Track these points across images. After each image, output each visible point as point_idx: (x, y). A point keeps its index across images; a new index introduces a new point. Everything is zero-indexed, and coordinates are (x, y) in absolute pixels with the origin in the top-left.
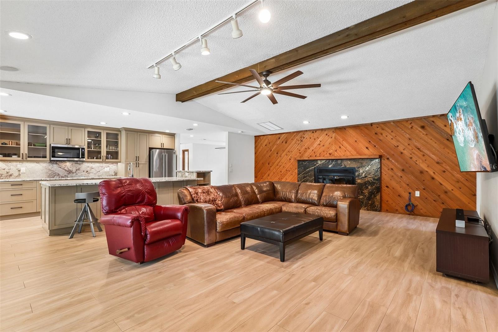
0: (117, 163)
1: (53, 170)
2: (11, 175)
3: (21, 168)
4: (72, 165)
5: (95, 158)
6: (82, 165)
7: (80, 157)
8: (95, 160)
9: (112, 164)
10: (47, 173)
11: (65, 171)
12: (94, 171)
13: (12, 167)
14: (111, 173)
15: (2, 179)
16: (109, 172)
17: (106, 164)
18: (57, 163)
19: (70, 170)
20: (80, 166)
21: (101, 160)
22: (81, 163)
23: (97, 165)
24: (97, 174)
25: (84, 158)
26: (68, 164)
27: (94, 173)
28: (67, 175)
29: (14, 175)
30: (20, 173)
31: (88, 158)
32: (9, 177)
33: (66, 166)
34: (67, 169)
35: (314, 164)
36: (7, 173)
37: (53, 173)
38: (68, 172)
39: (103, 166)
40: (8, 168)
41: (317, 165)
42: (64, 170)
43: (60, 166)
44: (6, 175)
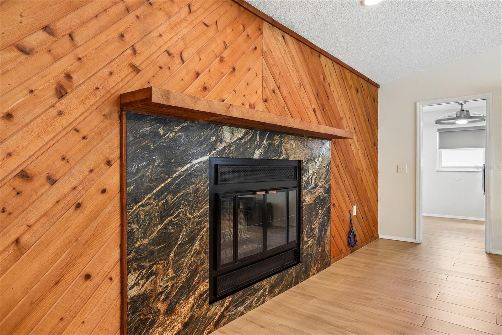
35: (207, 139)
41: (220, 147)
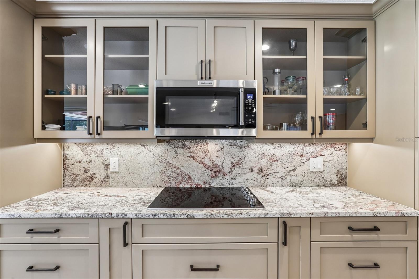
0: (348, 141)
1: (177, 165)
2: (92, 178)
3: (111, 159)
4: (222, 149)
5: (285, 124)
6: (247, 150)
7: (242, 123)
8: (284, 133)
9: (331, 145)
10: (163, 173)
11: (203, 169)
12: (280, 169)
13: (93, 157)
14: (327, 177)
15: (77, 186)
16: (322, 172)
17: (315, 146)
18: (184, 145)
19: (217, 166)
20: (242, 154)
21: (306, 134)
22: (244, 142)
23: (288, 148)
24: (289, 178)
25: (253, 126)
26: (212, 146)
27: (280, 175)
28: (208, 179)
29: (98, 176)
30: (109, 173)
31: (265, 128)
32: (89, 181)
33: (206, 152)
34: (210, 164)
36: (86, 171)
37: (176, 175)
38: (211, 170)
39: (304, 153)
40: (85, 159)
42: (202, 166)
43: (192, 155)
44: (83, 176)
